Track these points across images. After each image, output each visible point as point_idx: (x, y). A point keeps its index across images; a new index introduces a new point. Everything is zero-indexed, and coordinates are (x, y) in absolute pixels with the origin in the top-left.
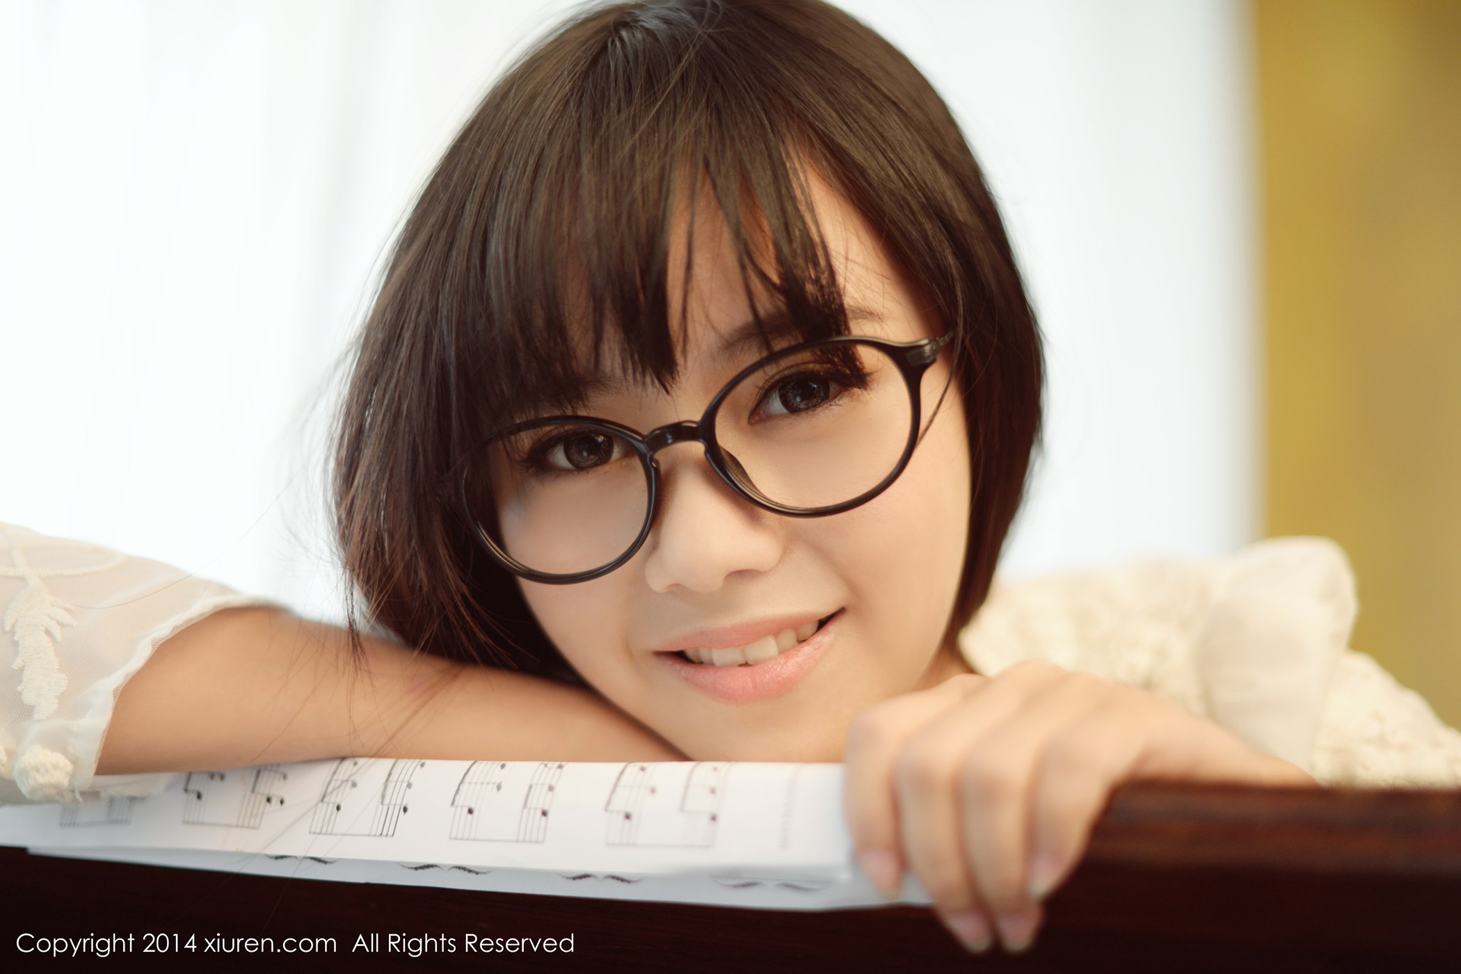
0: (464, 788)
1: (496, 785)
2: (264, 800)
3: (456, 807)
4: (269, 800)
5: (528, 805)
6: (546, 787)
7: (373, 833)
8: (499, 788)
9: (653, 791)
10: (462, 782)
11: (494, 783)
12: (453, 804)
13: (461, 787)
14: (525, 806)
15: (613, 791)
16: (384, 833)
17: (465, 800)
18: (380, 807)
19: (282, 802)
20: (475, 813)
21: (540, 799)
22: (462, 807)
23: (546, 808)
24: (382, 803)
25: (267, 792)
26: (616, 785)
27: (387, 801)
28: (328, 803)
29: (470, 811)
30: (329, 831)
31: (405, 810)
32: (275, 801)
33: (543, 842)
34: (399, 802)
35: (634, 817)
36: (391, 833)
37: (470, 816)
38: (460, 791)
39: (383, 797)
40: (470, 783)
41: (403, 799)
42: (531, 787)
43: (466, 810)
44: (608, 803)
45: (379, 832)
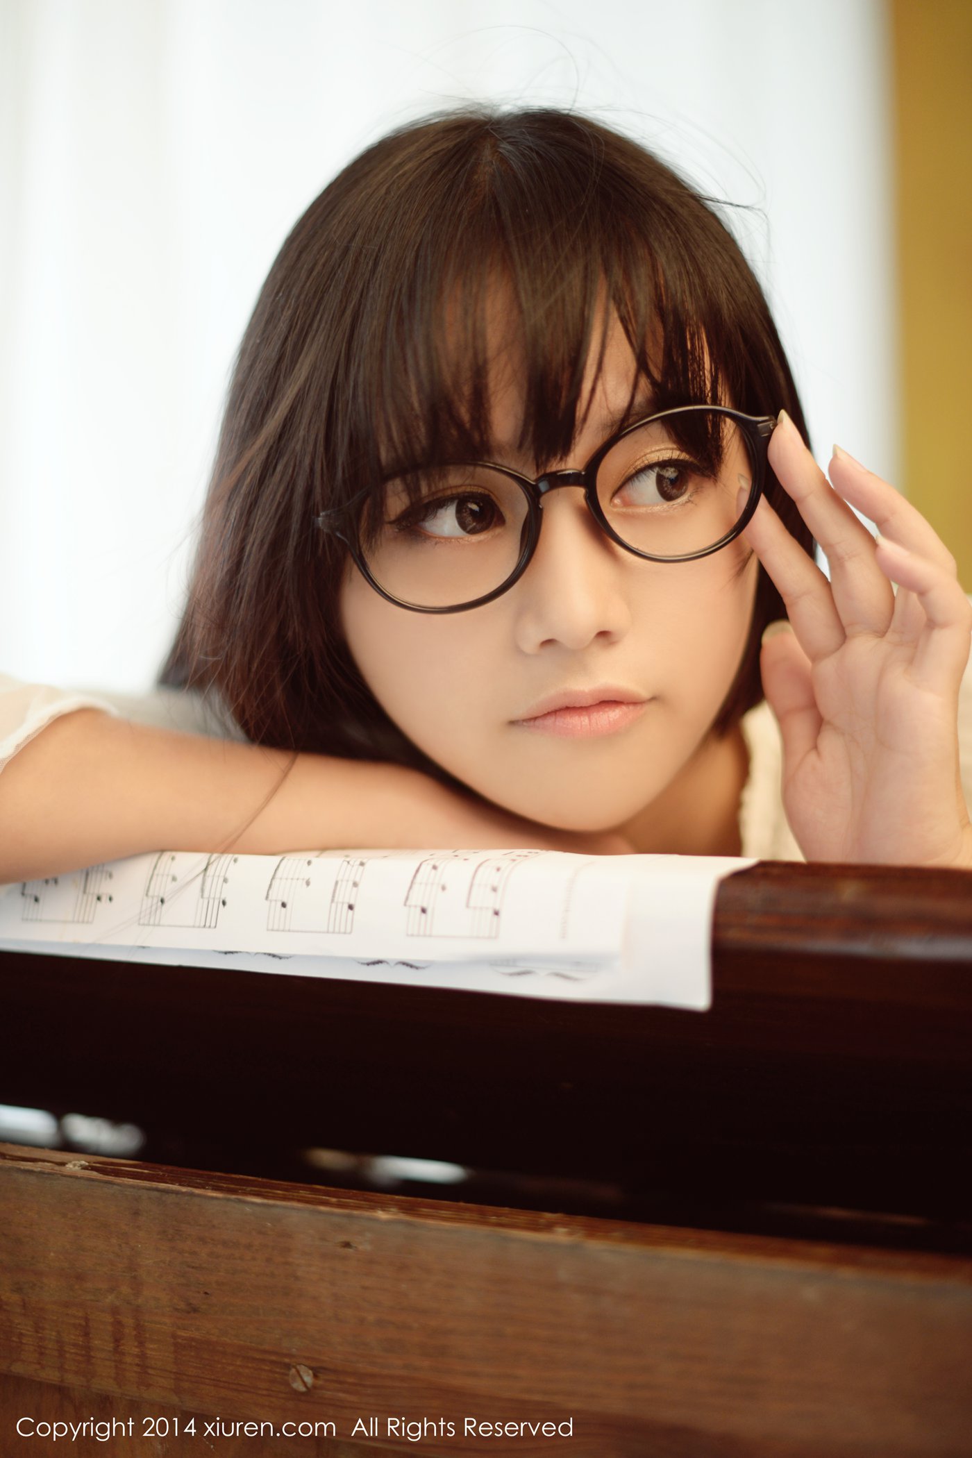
0: (276, 883)
1: (305, 881)
2: (95, 898)
3: (271, 901)
4: (99, 899)
5: (336, 899)
6: (351, 883)
7: (197, 924)
8: (308, 883)
9: (444, 888)
10: (273, 878)
11: (303, 879)
12: (267, 898)
13: (274, 882)
14: (333, 901)
15: (411, 887)
16: (208, 925)
17: (278, 894)
18: (201, 900)
19: (111, 899)
20: (288, 906)
21: (345, 895)
22: (276, 901)
23: (352, 902)
24: (202, 896)
25: (96, 892)
26: (412, 882)
27: (206, 894)
28: (153, 897)
29: (284, 905)
30: (156, 922)
31: (224, 903)
32: (105, 899)
33: (350, 933)
34: (217, 896)
35: (429, 911)
36: (213, 925)
37: (283, 909)
38: (273, 886)
39: (202, 890)
40: (281, 879)
41: (221, 893)
42: (337, 883)
43: (279, 904)
44: (407, 898)
45: (202, 924)
